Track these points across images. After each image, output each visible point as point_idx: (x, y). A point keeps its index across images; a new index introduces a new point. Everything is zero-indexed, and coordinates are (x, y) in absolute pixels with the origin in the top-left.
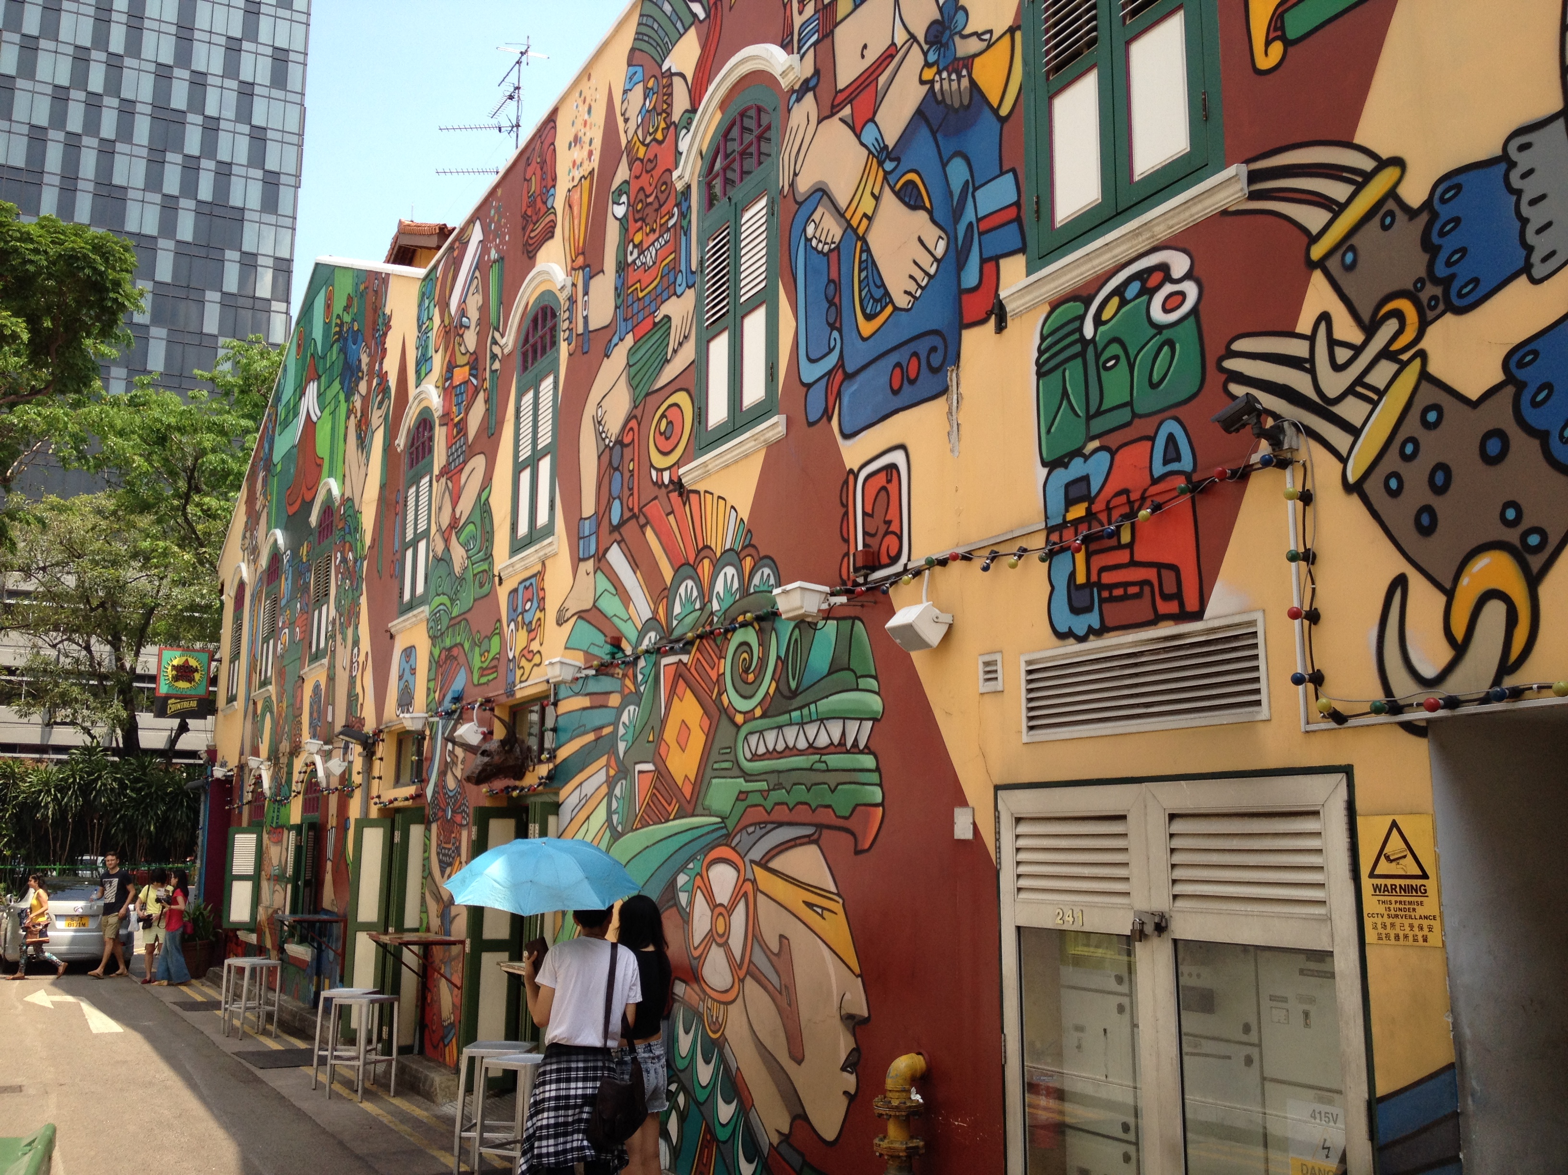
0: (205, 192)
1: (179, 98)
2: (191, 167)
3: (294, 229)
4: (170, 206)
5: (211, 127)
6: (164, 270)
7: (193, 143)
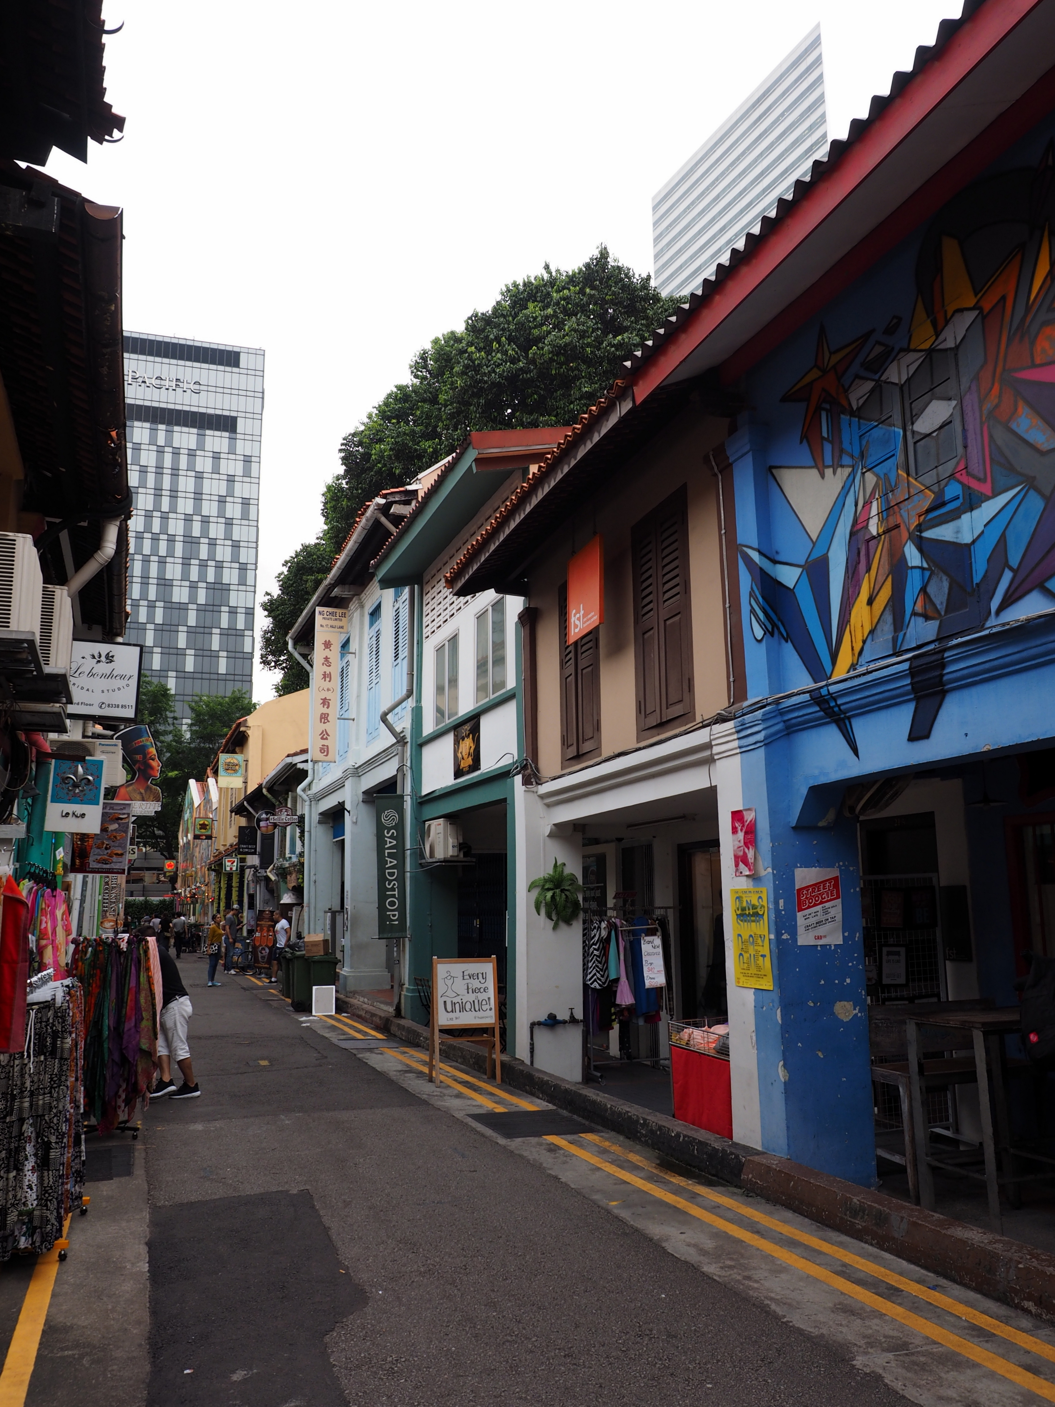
0: (211, 578)
1: (196, 532)
2: (203, 565)
3: (255, 592)
4: (193, 587)
5: (213, 544)
6: (192, 619)
7: (204, 554)
